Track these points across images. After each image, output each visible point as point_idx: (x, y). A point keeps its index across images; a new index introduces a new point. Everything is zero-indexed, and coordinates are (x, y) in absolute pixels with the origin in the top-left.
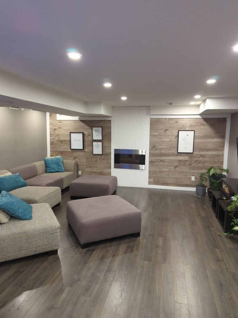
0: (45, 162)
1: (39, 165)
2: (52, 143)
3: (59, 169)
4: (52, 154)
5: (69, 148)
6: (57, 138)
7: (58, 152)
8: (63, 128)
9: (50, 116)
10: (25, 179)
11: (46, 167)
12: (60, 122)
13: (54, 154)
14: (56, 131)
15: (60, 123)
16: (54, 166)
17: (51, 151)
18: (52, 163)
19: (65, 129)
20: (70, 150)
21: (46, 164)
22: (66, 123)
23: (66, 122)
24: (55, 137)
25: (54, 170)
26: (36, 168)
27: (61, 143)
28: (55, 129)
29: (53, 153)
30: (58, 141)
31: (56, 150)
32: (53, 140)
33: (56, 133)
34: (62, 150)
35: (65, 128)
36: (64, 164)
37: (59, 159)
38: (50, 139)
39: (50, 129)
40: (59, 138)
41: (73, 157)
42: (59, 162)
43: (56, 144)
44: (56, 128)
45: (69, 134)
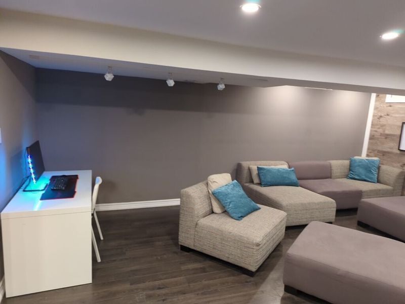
0: (350, 162)
1: (338, 165)
2: (372, 138)
3: (366, 176)
4: (369, 154)
5: (397, 147)
6: (381, 131)
7: (379, 151)
8: (393, 115)
9: (377, 96)
10: (299, 179)
11: (350, 170)
12: (390, 106)
13: (372, 154)
14: (381, 120)
15: (390, 108)
16: (362, 171)
17: (368, 149)
18: (359, 166)
19: (396, 117)
20: (398, 152)
21: (350, 166)
22: (399, 108)
23: (400, 106)
24: (379, 128)
25: (358, 176)
26: (331, 167)
27: (386, 138)
28: (381, 117)
29: (370, 152)
30: (381, 135)
31: (375, 149)
32: (375, 132)
33: (381, 123)
34: (384, 150)
35: (397, 115)
36: (381, 171)
37: (373, 162)
38: (371, 131)
39: (374, 116)
40: (384, 131)
41: (401, 164)
42: (371, 166)
43: (378, 138)
44: (382, 115)
45: (401, 125)
